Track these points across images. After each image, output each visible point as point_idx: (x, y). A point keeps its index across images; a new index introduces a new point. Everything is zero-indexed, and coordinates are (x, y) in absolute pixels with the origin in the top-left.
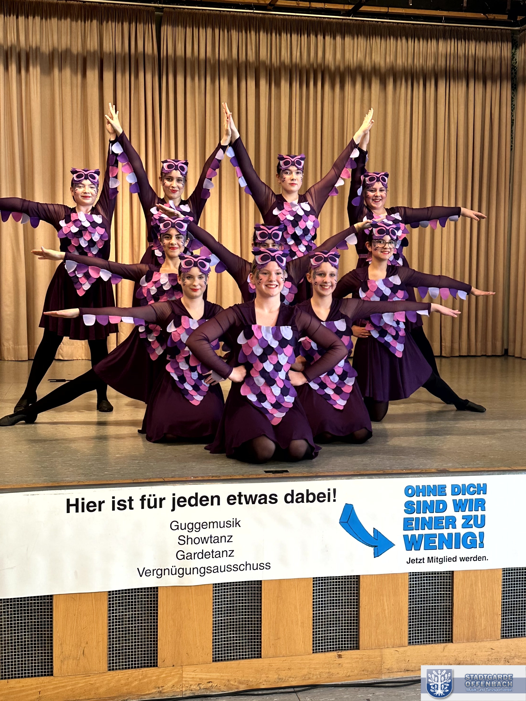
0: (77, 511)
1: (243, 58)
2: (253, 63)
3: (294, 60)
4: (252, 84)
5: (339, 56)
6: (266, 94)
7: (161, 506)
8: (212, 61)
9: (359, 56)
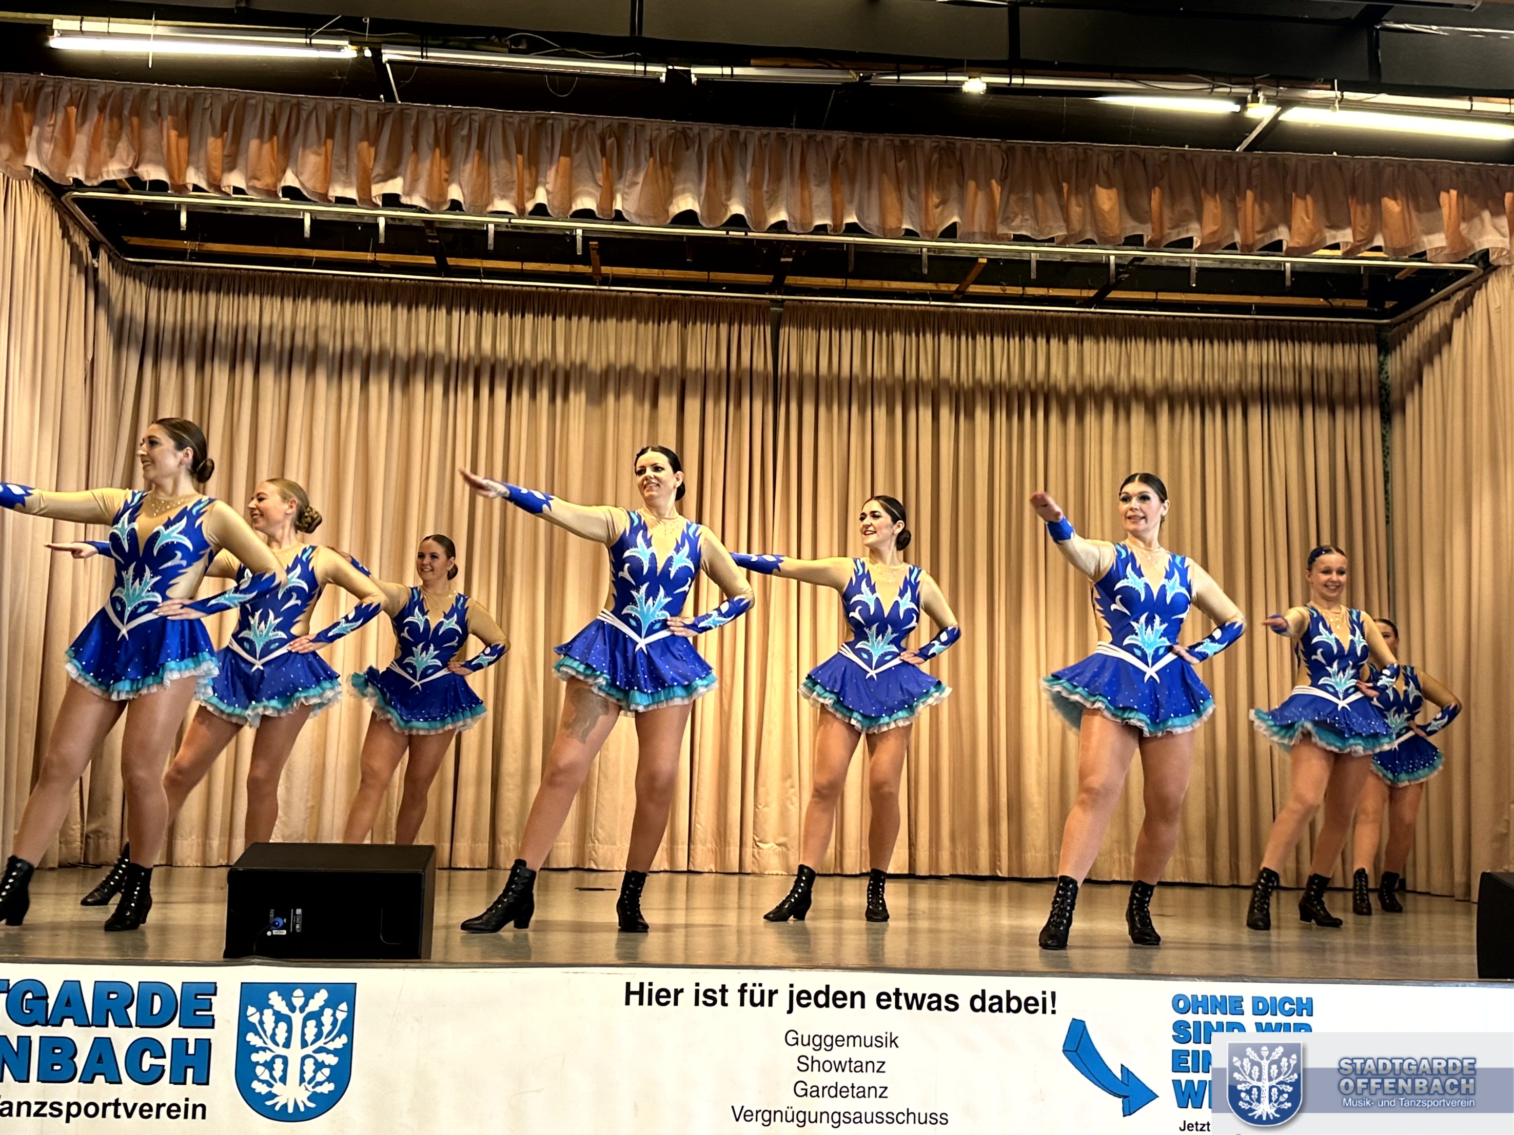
0: (641, 1003)
1: (912, 374)
2: (929, 382)
3: (997, 376)
4: (926, 415)
5: (1073, 369)
6: (950, 430)
7: (770, 1004)
8: (860, 381)
9: (1108, 369)
